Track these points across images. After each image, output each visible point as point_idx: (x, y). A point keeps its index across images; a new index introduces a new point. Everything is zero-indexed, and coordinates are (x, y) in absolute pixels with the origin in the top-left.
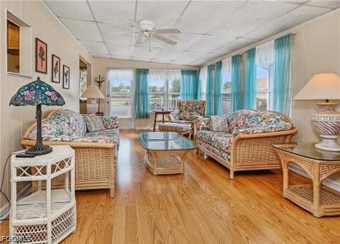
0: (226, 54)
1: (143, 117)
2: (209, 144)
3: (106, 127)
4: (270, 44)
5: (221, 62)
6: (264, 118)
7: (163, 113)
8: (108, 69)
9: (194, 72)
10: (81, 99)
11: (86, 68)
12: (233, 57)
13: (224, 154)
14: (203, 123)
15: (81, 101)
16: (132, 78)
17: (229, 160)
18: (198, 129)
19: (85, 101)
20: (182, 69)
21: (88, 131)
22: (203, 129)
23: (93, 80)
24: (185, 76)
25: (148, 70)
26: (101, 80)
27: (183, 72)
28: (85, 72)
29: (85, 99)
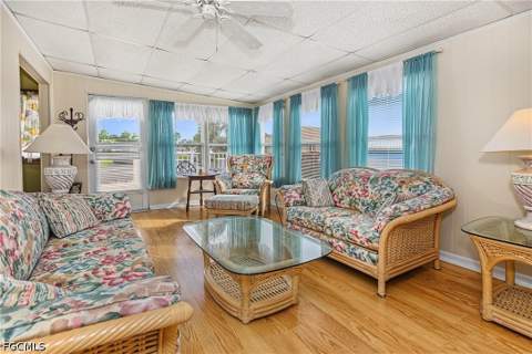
0: (309, 84)
1: (166, 186)
2: (318, 231)
3: (101, 218)
4: (394, 69)
5: (299, 95)
6: (403, 182)
7: (201, 178)
8: (92, 96)
9: (248, 111)
10: (26, 155)
11: (36, 92)
12: (323, 88)
13: (359, 251)
14: (294, 194)
15: (25, 161)
16: (142, 118)
17: (374, 262)
18: (288, 205)
19: (37, 161)
20: (231, 105)
21: (52, 235)
22: (296, 203)
23: (54, 115)
24: (235, 117)
25: (173, 103)
26: (75, 118)
27: (231, 110)
28: (35, 101)
29: (36, 155)
